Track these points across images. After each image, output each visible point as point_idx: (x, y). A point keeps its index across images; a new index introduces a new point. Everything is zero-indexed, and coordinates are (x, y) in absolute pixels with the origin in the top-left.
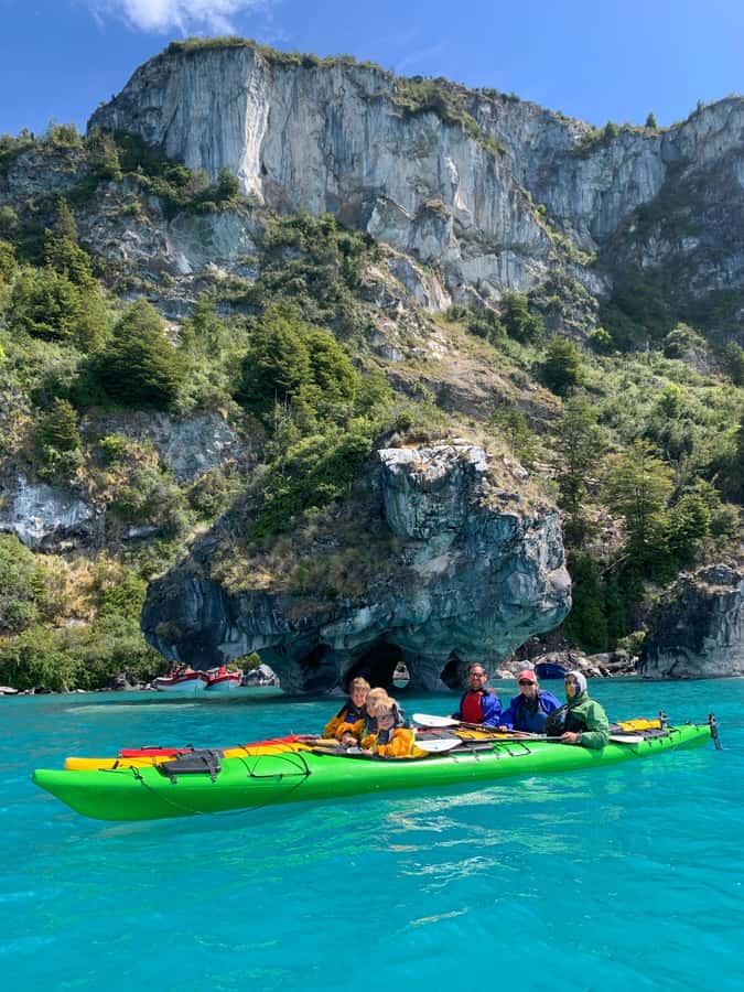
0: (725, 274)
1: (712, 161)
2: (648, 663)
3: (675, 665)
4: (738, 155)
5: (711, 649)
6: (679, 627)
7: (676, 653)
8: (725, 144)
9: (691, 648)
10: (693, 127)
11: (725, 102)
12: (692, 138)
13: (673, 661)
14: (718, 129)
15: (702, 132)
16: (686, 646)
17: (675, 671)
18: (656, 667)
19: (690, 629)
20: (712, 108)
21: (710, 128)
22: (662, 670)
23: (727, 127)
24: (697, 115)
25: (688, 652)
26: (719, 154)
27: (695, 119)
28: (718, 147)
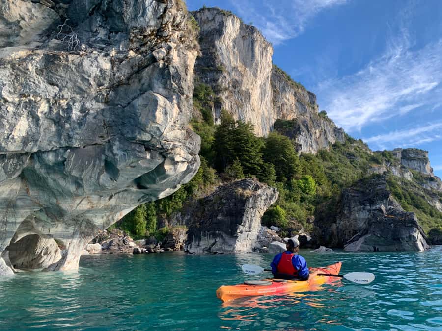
0: (206, 79)
1: (206, 31)
2: (193, 243)
3: (214, 244)
4: (217, 32)
5: (241, 232)
6: (219, 217)
7: (215, 236)
8: (212, 26)
9: (227, 233)
10: (201, 15)
11: (214, 9)
12: (200, 19)
13: (212, 241)
14: (210, 19)
15: (204, 18)
16: (222, 231)
17: (214, 248)
18: (199, 245)
19: (227, 220)
20: (209, 9)
21: (207, 18)
22: (203, 247)
23: (213, 19)
24: (203, 10)
25: (224, 235)
26: (209, 29)
27: (202, 11)
28: (209, 26)
